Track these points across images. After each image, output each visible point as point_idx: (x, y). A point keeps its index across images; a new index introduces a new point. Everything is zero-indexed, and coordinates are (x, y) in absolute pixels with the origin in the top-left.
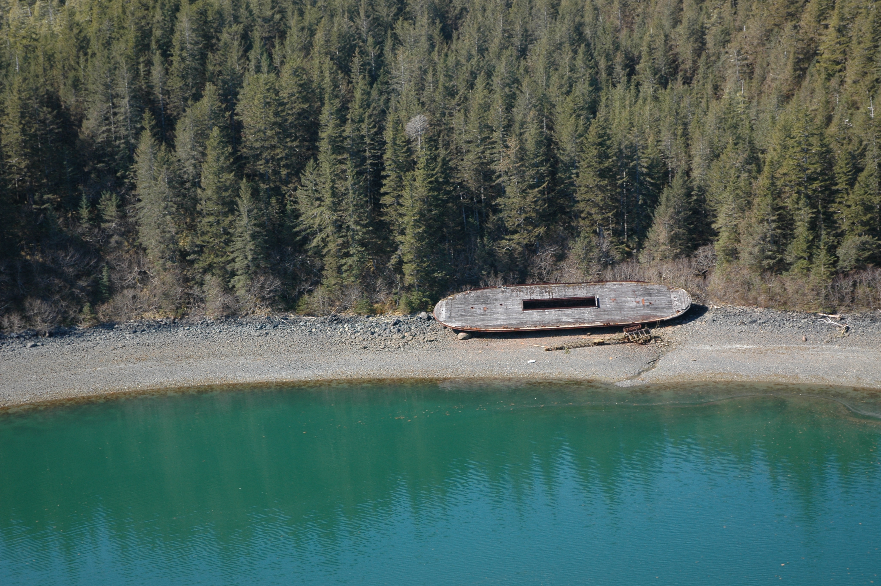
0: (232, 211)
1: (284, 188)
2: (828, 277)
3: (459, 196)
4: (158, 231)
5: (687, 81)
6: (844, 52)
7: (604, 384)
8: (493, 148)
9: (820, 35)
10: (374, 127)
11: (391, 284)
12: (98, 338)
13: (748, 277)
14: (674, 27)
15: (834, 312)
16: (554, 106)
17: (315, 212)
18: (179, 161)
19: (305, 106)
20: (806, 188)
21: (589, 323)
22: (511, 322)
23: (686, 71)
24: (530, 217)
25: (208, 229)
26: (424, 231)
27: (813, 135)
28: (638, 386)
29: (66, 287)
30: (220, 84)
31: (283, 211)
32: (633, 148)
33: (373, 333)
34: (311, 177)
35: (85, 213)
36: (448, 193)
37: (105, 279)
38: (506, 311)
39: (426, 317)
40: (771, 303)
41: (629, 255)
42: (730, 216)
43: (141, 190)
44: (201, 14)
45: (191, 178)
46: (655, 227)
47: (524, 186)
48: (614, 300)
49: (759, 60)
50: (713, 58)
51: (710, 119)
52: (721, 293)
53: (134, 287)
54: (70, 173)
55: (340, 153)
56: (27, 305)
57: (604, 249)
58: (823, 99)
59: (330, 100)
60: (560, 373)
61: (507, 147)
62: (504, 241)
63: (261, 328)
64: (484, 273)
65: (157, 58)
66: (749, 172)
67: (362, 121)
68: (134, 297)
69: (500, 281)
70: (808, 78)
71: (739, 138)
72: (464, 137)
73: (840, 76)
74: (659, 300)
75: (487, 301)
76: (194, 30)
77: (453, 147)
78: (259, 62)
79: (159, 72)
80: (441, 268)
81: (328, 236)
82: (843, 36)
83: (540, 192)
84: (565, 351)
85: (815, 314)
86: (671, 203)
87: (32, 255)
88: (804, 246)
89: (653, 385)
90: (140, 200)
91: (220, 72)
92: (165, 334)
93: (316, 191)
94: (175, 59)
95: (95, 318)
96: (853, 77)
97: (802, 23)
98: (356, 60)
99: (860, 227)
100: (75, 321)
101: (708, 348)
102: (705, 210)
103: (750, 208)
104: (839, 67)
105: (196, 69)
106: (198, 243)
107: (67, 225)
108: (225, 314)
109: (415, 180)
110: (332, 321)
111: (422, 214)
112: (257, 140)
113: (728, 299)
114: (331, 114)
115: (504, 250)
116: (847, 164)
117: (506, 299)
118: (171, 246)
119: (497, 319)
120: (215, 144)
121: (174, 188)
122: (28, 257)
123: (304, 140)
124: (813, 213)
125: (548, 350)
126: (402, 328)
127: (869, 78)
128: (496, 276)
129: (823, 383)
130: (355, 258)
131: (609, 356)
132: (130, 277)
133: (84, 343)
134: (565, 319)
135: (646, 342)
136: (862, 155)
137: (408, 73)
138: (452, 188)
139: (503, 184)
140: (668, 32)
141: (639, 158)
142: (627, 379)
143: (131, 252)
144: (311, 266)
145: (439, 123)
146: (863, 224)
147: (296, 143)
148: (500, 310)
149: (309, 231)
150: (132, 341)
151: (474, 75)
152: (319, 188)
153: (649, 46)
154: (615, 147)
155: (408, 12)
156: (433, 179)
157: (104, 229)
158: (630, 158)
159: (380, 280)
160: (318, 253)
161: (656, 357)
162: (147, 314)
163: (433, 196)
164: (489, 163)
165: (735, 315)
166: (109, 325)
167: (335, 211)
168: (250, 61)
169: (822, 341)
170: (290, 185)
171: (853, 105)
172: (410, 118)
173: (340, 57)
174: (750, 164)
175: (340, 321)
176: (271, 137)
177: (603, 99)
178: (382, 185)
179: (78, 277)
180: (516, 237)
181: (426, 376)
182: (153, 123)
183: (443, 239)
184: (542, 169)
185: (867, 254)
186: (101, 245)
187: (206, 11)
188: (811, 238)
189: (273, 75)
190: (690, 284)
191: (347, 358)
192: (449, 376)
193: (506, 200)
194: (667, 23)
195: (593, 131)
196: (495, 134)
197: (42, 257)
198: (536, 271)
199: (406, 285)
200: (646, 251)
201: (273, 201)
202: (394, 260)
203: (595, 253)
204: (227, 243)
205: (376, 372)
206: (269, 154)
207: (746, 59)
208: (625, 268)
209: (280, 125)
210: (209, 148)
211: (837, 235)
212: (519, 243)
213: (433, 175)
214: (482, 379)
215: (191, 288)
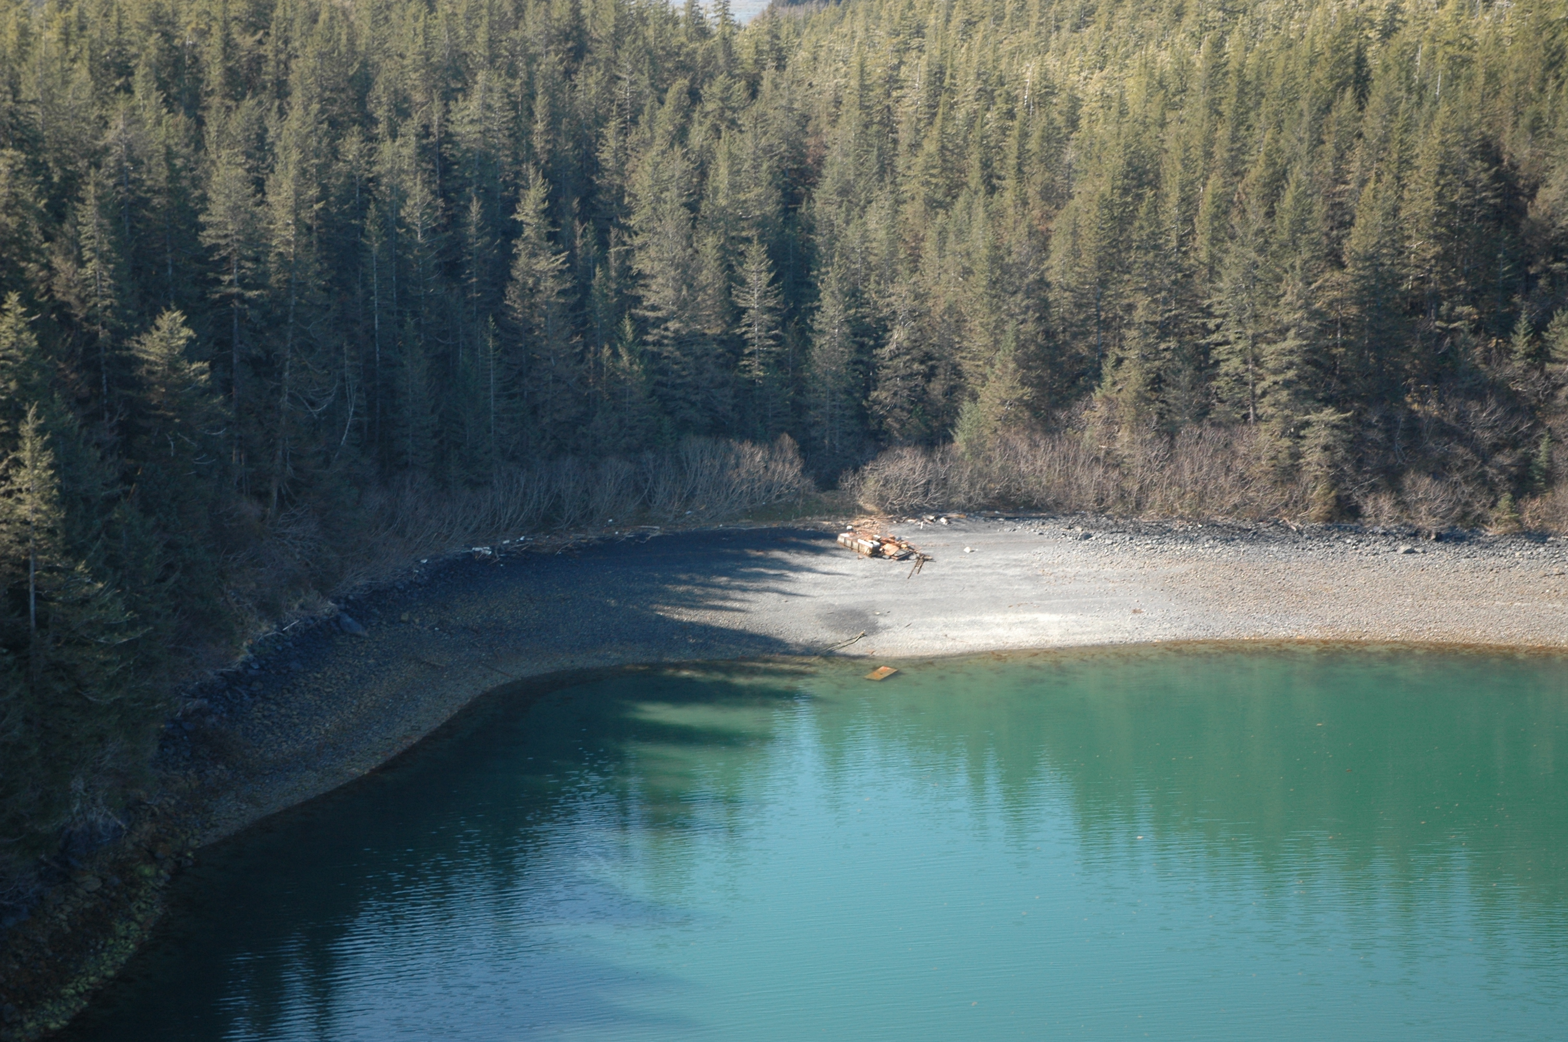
12: (1517, 554)
29: (1475, 463)
35: (1520, 342)
37: (1543, 457)
54: (1504, 274)
56: (1408, 482)
87: (1423, 403)
95: (1518, 521)
100: (1481, 521)
107: (1487, 360)
122: (1415, 407)
133: (1493, 559)
157: (1551, 374)
166: (1539, 535)
179: (1497, 448)
186: (1539, 401)
197: (1439, 409)
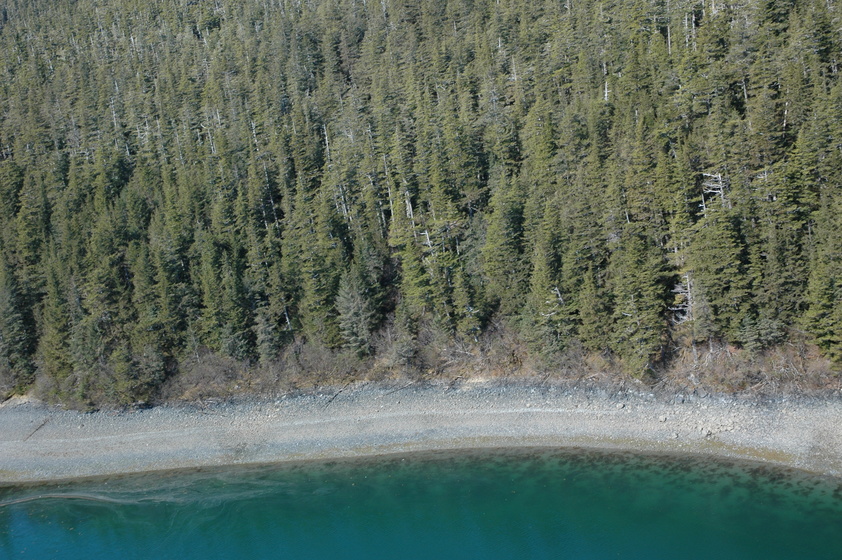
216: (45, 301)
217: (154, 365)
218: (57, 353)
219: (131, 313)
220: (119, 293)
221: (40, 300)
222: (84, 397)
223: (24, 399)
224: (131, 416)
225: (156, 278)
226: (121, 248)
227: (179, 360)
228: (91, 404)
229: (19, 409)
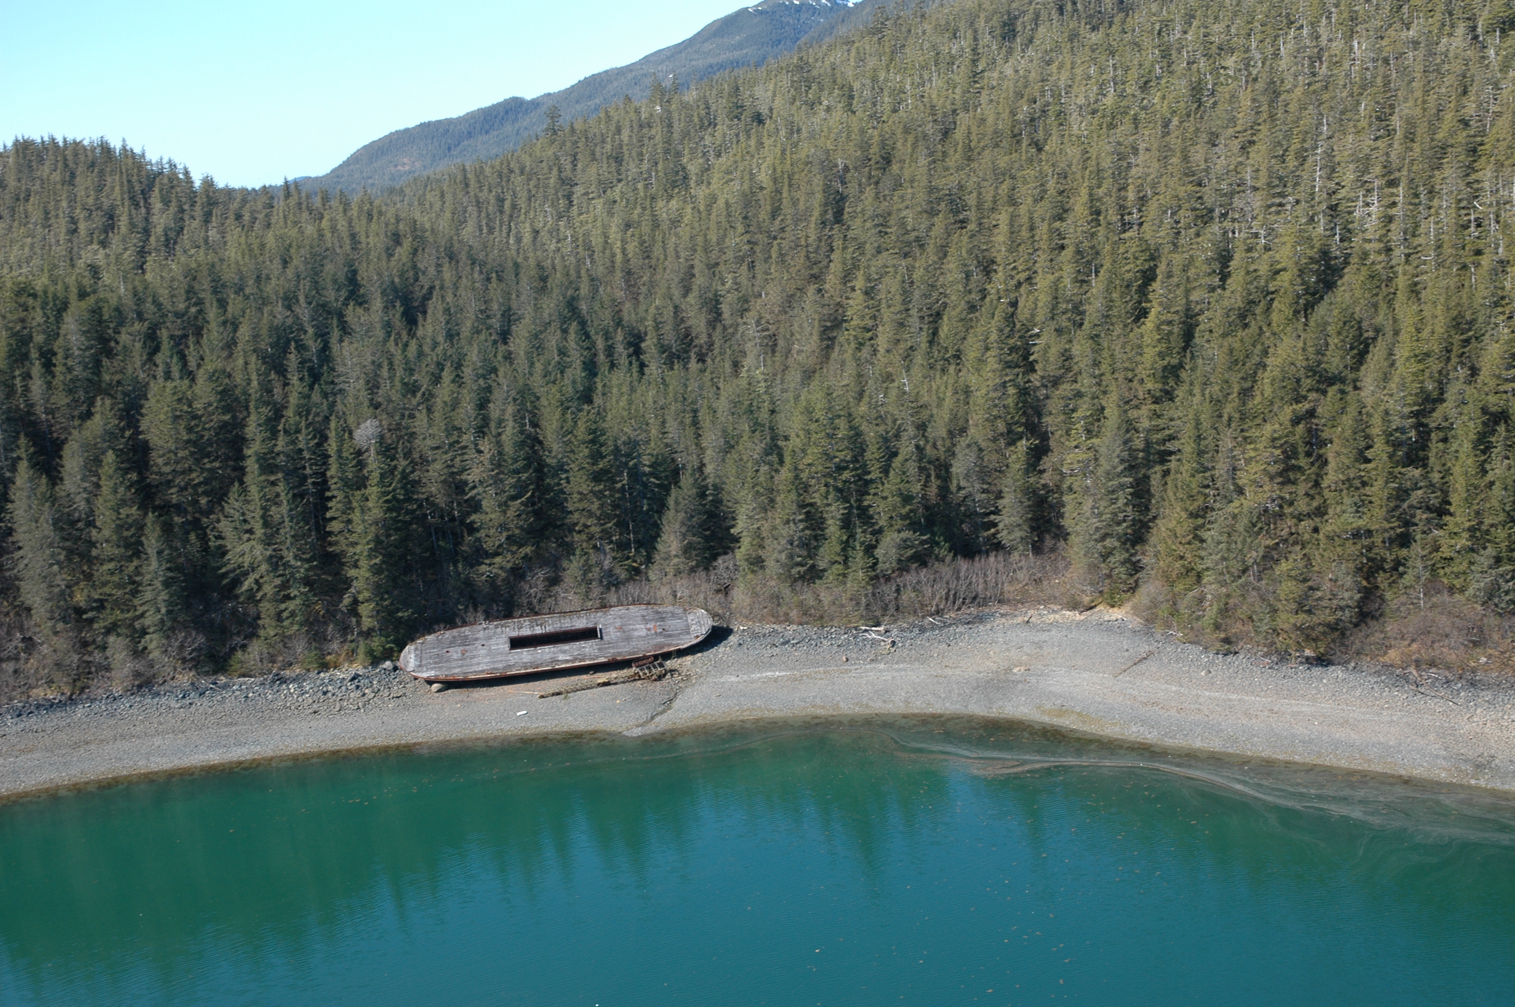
0: (137, 554)
1: (205, 520)
2: (868, 583)
3: (426, 515)
4: (44, 586)
5: (701, 359)
6: (874, 318)
7: (609, 734)
8: (463, 454)
9: (847, 298)
10: (314, 437)
11: (345, 630)
13: (776, 589)
14: (685, 295)
15: (878, 624)
16: (538, 398)
17: (246, 547)
18: (69, 495)
19: (227, 417)
20: (835, 479)
21: (591, 659)
22: (496, 666)
23: (701, 347)
24: (513, 535)
25: (109, 578)
26: (383, 562)
27: (839, 416)
28: (651, 734)
30: (120, 396)
31: (205, 549)
32: (633, 444)
33: (325, 693)
34: (237, 505)
36: (408, 512)
38: (490, 653)
39: (391, 668)
40: (805, 619)
41: (637, 571)
42: (750, 518)
43: (20, 536)
44: (94, 312)
45: (83, 516)
46: (664, 537)
47: (503, 498)
48: (620, 628)
49: (782, 330)
50: (731, 330)
51: (723, 405)
52: (746, 611)
53: (17, 659)
55: (272, 473)
57: (606, 568)
58: (855, 372)
59: (257, 408)
60: (556, 726)
61: (480, 452)
62: (483, 566)
63: (184, 697)
64: (460, 607)
65: (36, 369)
66: (770, 464)
67: (298, 431)
68: (16, 671)
69: (481, 616)
70: (837, 349)
71: (756, 424)
72: (429, 442)
73: (872, 346)
74: (674, 624)
75: (465, 641)
76: (84, 332)
77: (416, 456)
78: (168, 365)
79: (41, 386)
80: (406, 605)
81: (261, 577)
82: (872, 298)
83: (521, 503)
84: (562, 696)
85: (856, 628)
86: (681, 507)
88: (838, 549)
89: (669, 730)
90: (20, 548)
91: (119, 382)
92: (58, 715)
93: (245, 521)
94: (59, 369)
96: (885, 346)
97: (827, 286)
98: (292, 357)
99: (900, 522)
101: (734, 679)
102: (725, 513)
103: (773, 507)
104: (869, 334)
105: (89, 380)
106: (96, 597)
108: (137, 683)
109: (367, 500)
110: (273, 682)
111: (377, 541)
112: (166, 464)
113: (756, 616)
114: (259, 425)
115: (484, 578)
116: (879, 449)
117: (489, 638)
118: (62, 603)
119: (478, 664)
120: (111, 472)
121: (62, 529)
123: (228, 458)
124: (845, 508)
125: (542, 697)
126: (361, 684)
127: (902, 346)
128: (476, 610)
129: (868, 711)
130: (298, 601)
131: (616, 698)
132: (11, 646)
134: (561, 657)
135: (660, 678)
136: (897, 436)
137: (357, 368)
138: (415, 506)
139: (478, 497)
140: (678, 302)
141: (639, 456)
142: (637, 726)
143: (12, 614)
144: (244, 614)
145: (399, 427)
146: (903, 517)
147: (216, 464)
148: (482, 652)
149: (238, 571)
150: (14, 728)
151: (440, 366)
152: (248, 517)
153: (655, 320)
154: (610, 443)
155: (363, 295)
156: (389, 497)
158: (628, 455)
159: (331, 626)
160: (251, 596)
161: (672, 695)
162: (35, 691)
163: (391, 518)
164: (461, 472)
165: (764, 636)
167: (269, 544)
168: (157, 366)
169: (865, 660)
170: (212, 517)
171: (888, 377)
172: (359, 424)
173: (273, 355)
174: (771, 454)
175: (283, 681)
176: (183, 458)
177: (599, 386)
178: (328, 509)
180: (498, 560)
181: (392, 743)
182: (32, 450)
183: (408, 569)
184: (524, 476)
185: (910, 552)
187: (100, 308)
188: (845, 538)
189: (186, 382)
190: (710, 602)
191: (293, 727)
192: (420, 740)
193: (483, 517)
194: (676, 293)
195: (582, 427)
196: (465, 437)
198: (524, 600)
199: (365, 629)
200: (655, 567)
201: (193, 537)
202: (347, 600)
203: (595, 573)
204: (135, 593)
205: (328, 742)
206: (183, 480)
207: (768, 330)
208: (632, 589)
209: (195, 443)
210: (103, 477)
211: (874, 533)
212: (501, 568)
213: (389, 493)
214: (461, 741)
215: (90, 654)
216: (1173, 465)
217: (1347, 595)
218: (1181, 550)
219: (1315, 504)
220: (1300, 468)
221: (1163, 461)
222: (1217, 627)
223: (1116, 614)
224: (1290, 672)
225: (1369, 454)
226: (1313, 396)
227: (1388, 595)
228: (1227, 641)
229: (1108, 628)
